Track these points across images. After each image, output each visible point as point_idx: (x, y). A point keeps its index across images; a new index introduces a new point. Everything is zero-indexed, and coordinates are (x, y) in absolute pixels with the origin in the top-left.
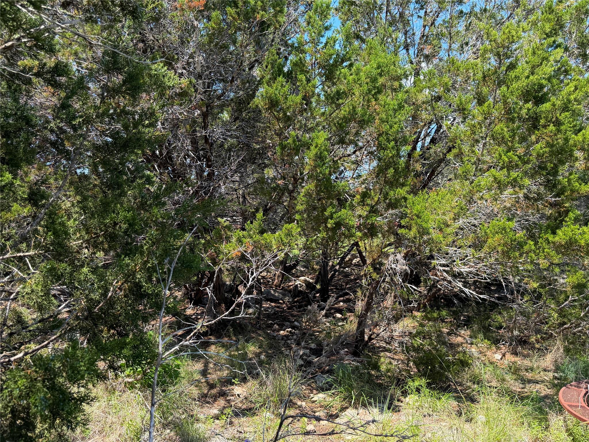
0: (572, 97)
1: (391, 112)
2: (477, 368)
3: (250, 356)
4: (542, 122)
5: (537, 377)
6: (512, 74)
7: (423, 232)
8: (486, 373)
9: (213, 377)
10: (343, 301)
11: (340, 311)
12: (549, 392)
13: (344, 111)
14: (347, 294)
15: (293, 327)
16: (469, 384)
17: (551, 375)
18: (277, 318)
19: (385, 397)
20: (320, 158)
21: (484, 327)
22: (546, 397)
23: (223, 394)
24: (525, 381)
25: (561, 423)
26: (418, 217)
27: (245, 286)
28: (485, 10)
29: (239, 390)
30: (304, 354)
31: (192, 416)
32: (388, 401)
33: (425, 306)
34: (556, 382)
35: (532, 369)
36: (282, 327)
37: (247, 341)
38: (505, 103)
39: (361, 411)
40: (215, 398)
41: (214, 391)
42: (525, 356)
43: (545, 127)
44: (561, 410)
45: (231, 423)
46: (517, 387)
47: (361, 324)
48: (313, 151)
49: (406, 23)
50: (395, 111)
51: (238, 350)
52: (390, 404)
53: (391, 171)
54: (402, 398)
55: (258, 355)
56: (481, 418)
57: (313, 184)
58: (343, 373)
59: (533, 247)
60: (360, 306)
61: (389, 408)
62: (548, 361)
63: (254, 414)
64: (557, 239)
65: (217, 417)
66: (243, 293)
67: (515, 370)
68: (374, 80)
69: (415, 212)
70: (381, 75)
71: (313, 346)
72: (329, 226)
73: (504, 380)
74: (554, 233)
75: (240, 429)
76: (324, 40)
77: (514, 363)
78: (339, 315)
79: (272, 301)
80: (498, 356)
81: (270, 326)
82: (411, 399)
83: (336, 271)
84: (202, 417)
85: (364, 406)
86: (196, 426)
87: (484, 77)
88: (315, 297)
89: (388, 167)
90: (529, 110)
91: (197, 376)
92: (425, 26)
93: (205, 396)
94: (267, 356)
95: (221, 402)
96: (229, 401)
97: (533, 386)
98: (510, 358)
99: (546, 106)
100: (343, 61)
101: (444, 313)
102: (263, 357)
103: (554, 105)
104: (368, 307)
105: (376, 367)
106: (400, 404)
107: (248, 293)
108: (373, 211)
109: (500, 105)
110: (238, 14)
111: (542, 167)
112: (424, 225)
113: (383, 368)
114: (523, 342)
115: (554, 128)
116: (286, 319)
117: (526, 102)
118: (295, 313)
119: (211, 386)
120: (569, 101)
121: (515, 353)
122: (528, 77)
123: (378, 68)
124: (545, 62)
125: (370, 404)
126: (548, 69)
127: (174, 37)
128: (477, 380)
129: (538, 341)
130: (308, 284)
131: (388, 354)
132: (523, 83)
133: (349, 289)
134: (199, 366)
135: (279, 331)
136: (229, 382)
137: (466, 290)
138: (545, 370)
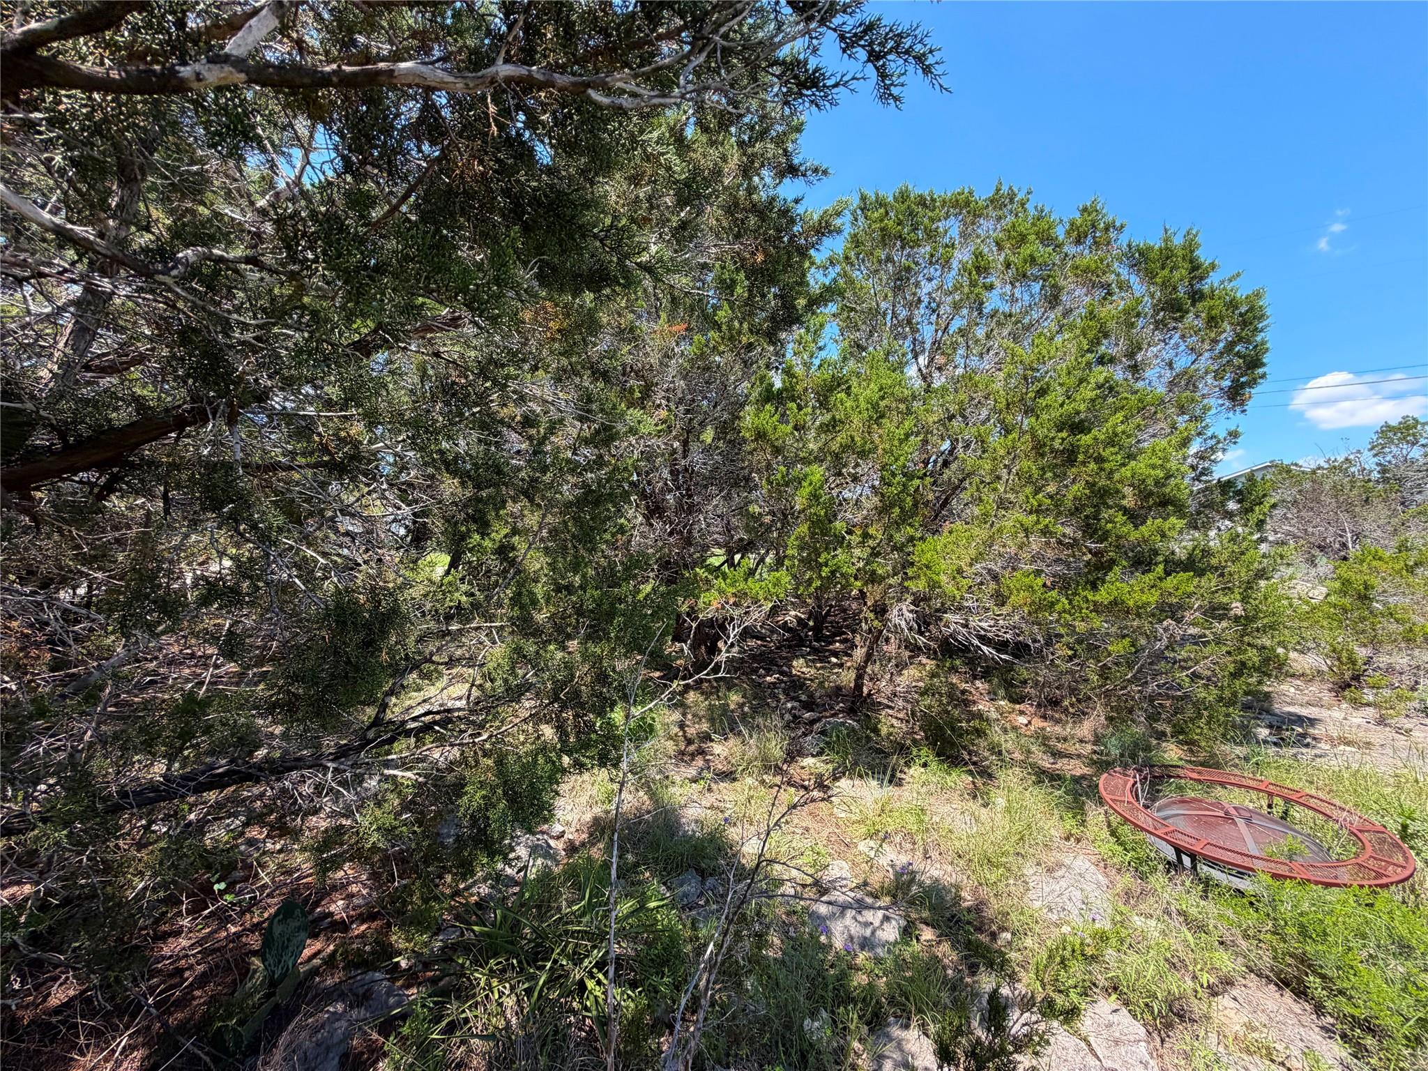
0: (1119, 429)
1: (896, 443)
2: (995, 734)
3: (732, 707)
4: (1081, 457)
5: (1072, 750)
6: (1042, 402)
7: (934, 585)
8: (1008, 743)
9: (691, 731)
10: (840, 641)
11: (835, 654)
12: (1087, 771)
13: (841, 438)
14: (845, 633)
15: (782, 673)
16: (986, 754)
17: (1089, 747)
18: (763, 661)
19: (886, 768)
20: (815, 497)
21: (1005, 681)
22: (1083, 777)
23: (702, 752)
24: (1057, 755)
25: (1102, 817)
26: (928, 567)
27: (726, 643)
28: (1010, 315)
29: (719, 749)
30: (793, 708)
31: (667, 777)
32: (889, 772)
33: (935, 652)
34: (1095, 757)
35: (1065, 740)
36: (769, 672)
37: (729, 689)
38: (1034, 436)
39: (857, 782)
40: (693, 756)
41: (692, 748)
42: (1058, 721)
43: (1084, 463)
44: (1101, 801)
45: (710, 790)
46: (1046, 762)
47: (860, 677)
48: (806, 490)
49: (915, 331)
50: (901, 442)
51: (719, 698)
52: (893, 776)
53: (897, 510)
54: (906, 770)
55: (741, 706)
56: (1000, 802)
57: (806, 526)
58: (838, 736)
59: (1067, 607)
60: (859, 653)
61: (890, 782)
62: (1086, 729)
63: (735, 780)
64: (1097, 598)
65: (694, 780)
66: (724, 649)
67: (1043, 739)
68: (875, 406)
69: (924, 562)
70: (882, 398)
71: (803, 698)
72: (824, 574)
73: (1029, 752)
74: (1094, 587)
75: (719, 797)
76: (817, 362)
77: (1043, 729)
78: (834, 660)
79: (757, 638)
80: (1023, 720)
81: (755, 671)
82: (915, 771)
83: (831, 606)
84: (677, 779)
85: (861, 776)
86: (672, 790)
87: (1008, 404)
88: (807, 636)
89: (892, 506)
90: (1063, 439)
91: (675, 730)
92: (936, 331)
93: (682, 753)
94: (750, 708)
95: (699, 762)
96: (707, 761)
97: (1065, 761)
98: (1038, 723)
99: (1086, 439)
100: (839, 385)
101: (958, 662)
102: (746, 709)
103: (1095, 439)
104: (869, 657)
105: (876, 731)
106: (903, 776)
107: (728, 651)
108: (875, 554)
109: (1028, 437)
110: (723, 338)
111: (1077, 510)
112: (935, 578)
113: (884, 730)
114: (1055, 703)
115: (1095, 467)
116: (773, 662)
117: (1060, 430)
118: (784, 654)
119: (689, 742)
120: (1116, 435)
121: (1044, 717)
122: (1062, 405)
123: (880, 390)
124: (1085, 384)
125: (867, 774)
126: (1088, 392)
127: (654, 359)
128: (996, 750)
129: (1072, 705)
130: (799, 620)
131: (890, 712)
132: (1055, 414)
133: (847, 627)
134: (676, 716)
135: (764, 676)
136: (707, 737)
137: (984, 648)
138: (1081, 741)
